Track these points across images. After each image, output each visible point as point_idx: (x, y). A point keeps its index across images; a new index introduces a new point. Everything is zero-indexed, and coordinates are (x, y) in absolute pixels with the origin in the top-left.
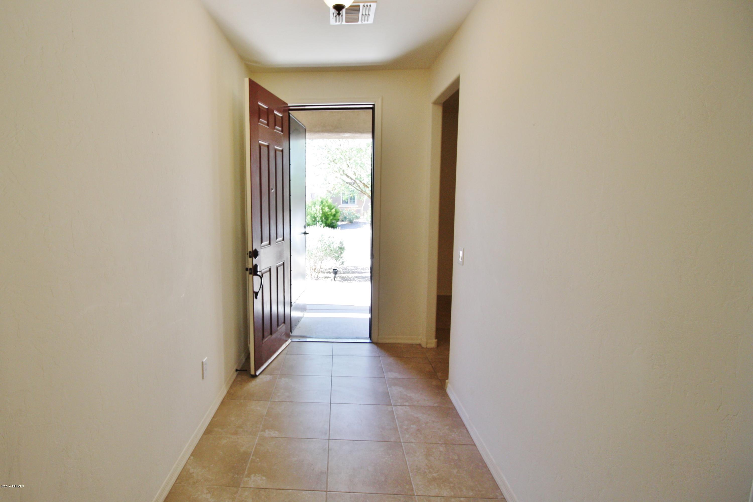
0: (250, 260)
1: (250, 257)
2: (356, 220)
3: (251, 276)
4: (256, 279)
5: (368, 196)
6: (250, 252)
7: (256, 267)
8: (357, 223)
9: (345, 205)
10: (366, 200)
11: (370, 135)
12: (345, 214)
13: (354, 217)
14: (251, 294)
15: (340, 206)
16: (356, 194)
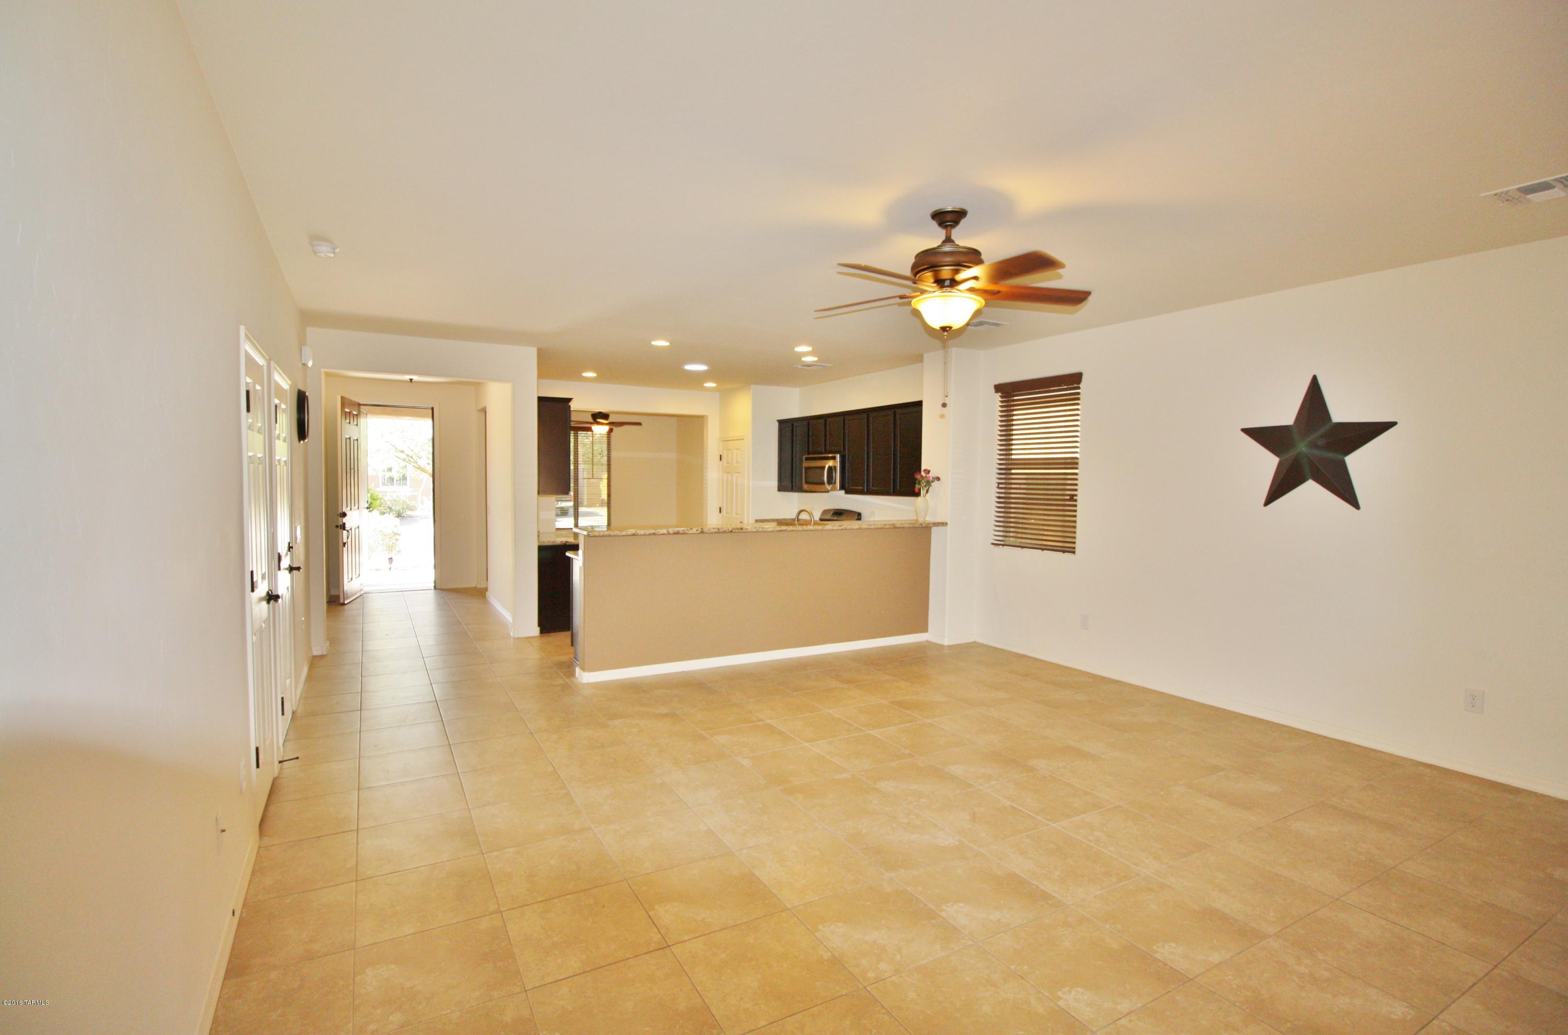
0: (340, 519)
1: (341, 517)
2: (409, 513)
3: (341, 530)
4: (345, 532)
5: (430, 475)
6: (341, 514)
7: (344, 524)
8: (410, 517)
9: (389, 489)
10: (427, 481)
11: (431, 419)
12: (388, 503)
13: (405, 507)
14: (341, 545)
15: (378, 489)
16: (411, 472)
